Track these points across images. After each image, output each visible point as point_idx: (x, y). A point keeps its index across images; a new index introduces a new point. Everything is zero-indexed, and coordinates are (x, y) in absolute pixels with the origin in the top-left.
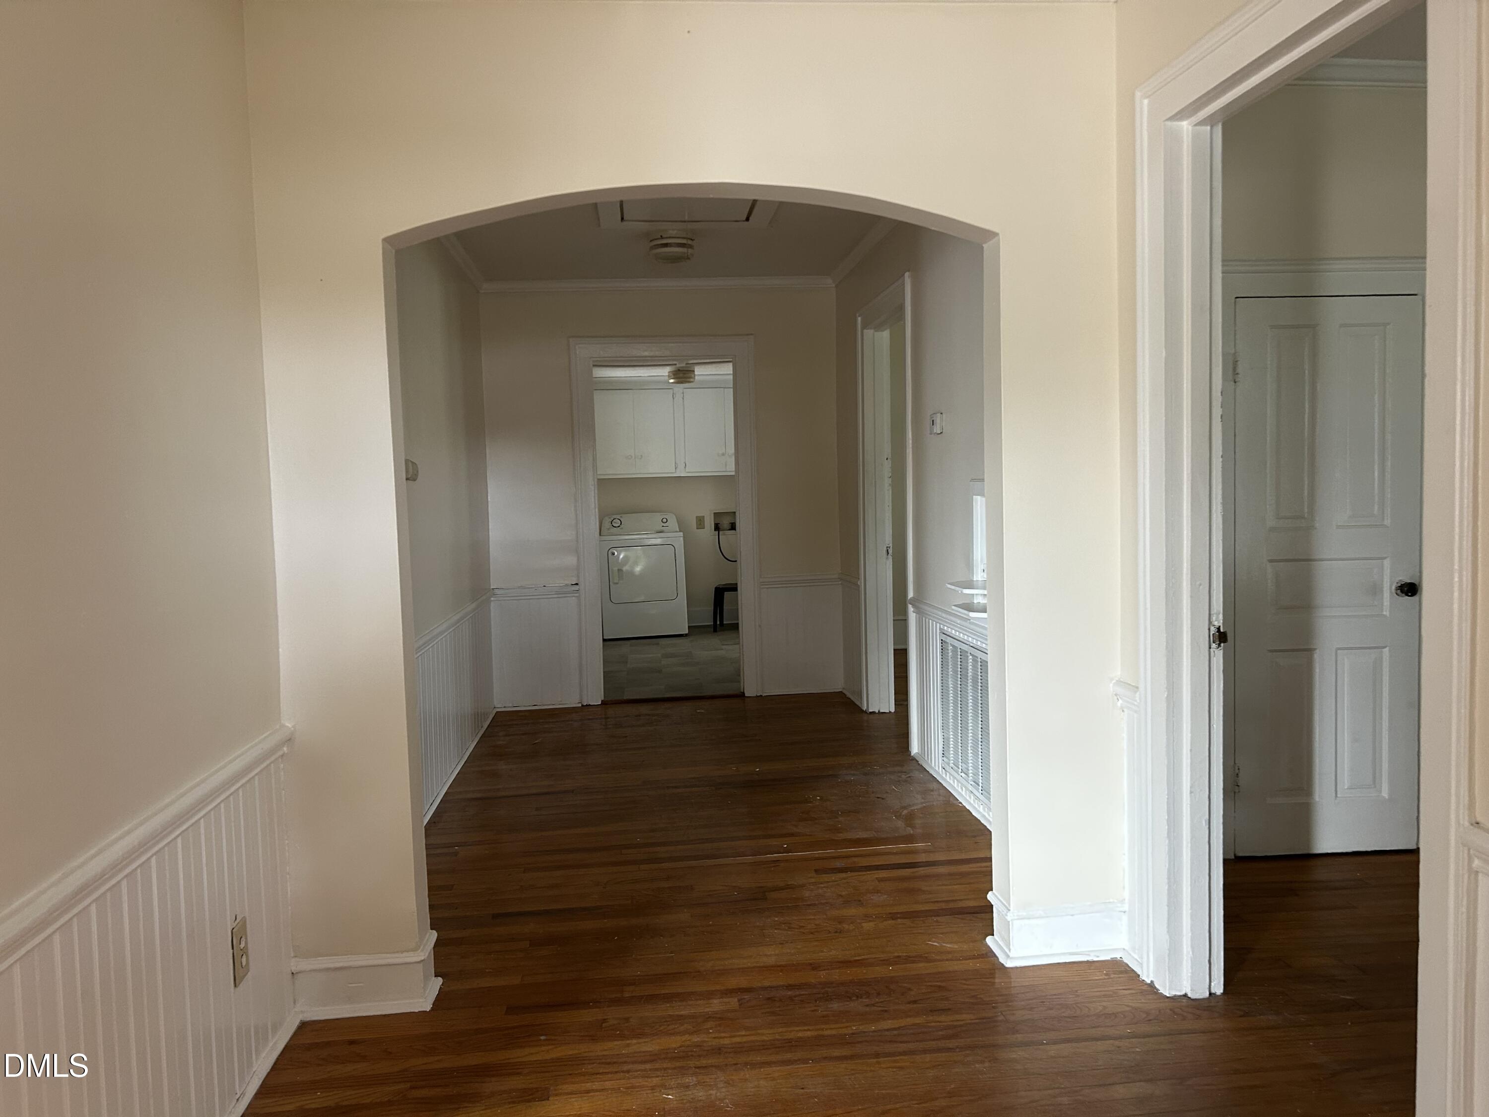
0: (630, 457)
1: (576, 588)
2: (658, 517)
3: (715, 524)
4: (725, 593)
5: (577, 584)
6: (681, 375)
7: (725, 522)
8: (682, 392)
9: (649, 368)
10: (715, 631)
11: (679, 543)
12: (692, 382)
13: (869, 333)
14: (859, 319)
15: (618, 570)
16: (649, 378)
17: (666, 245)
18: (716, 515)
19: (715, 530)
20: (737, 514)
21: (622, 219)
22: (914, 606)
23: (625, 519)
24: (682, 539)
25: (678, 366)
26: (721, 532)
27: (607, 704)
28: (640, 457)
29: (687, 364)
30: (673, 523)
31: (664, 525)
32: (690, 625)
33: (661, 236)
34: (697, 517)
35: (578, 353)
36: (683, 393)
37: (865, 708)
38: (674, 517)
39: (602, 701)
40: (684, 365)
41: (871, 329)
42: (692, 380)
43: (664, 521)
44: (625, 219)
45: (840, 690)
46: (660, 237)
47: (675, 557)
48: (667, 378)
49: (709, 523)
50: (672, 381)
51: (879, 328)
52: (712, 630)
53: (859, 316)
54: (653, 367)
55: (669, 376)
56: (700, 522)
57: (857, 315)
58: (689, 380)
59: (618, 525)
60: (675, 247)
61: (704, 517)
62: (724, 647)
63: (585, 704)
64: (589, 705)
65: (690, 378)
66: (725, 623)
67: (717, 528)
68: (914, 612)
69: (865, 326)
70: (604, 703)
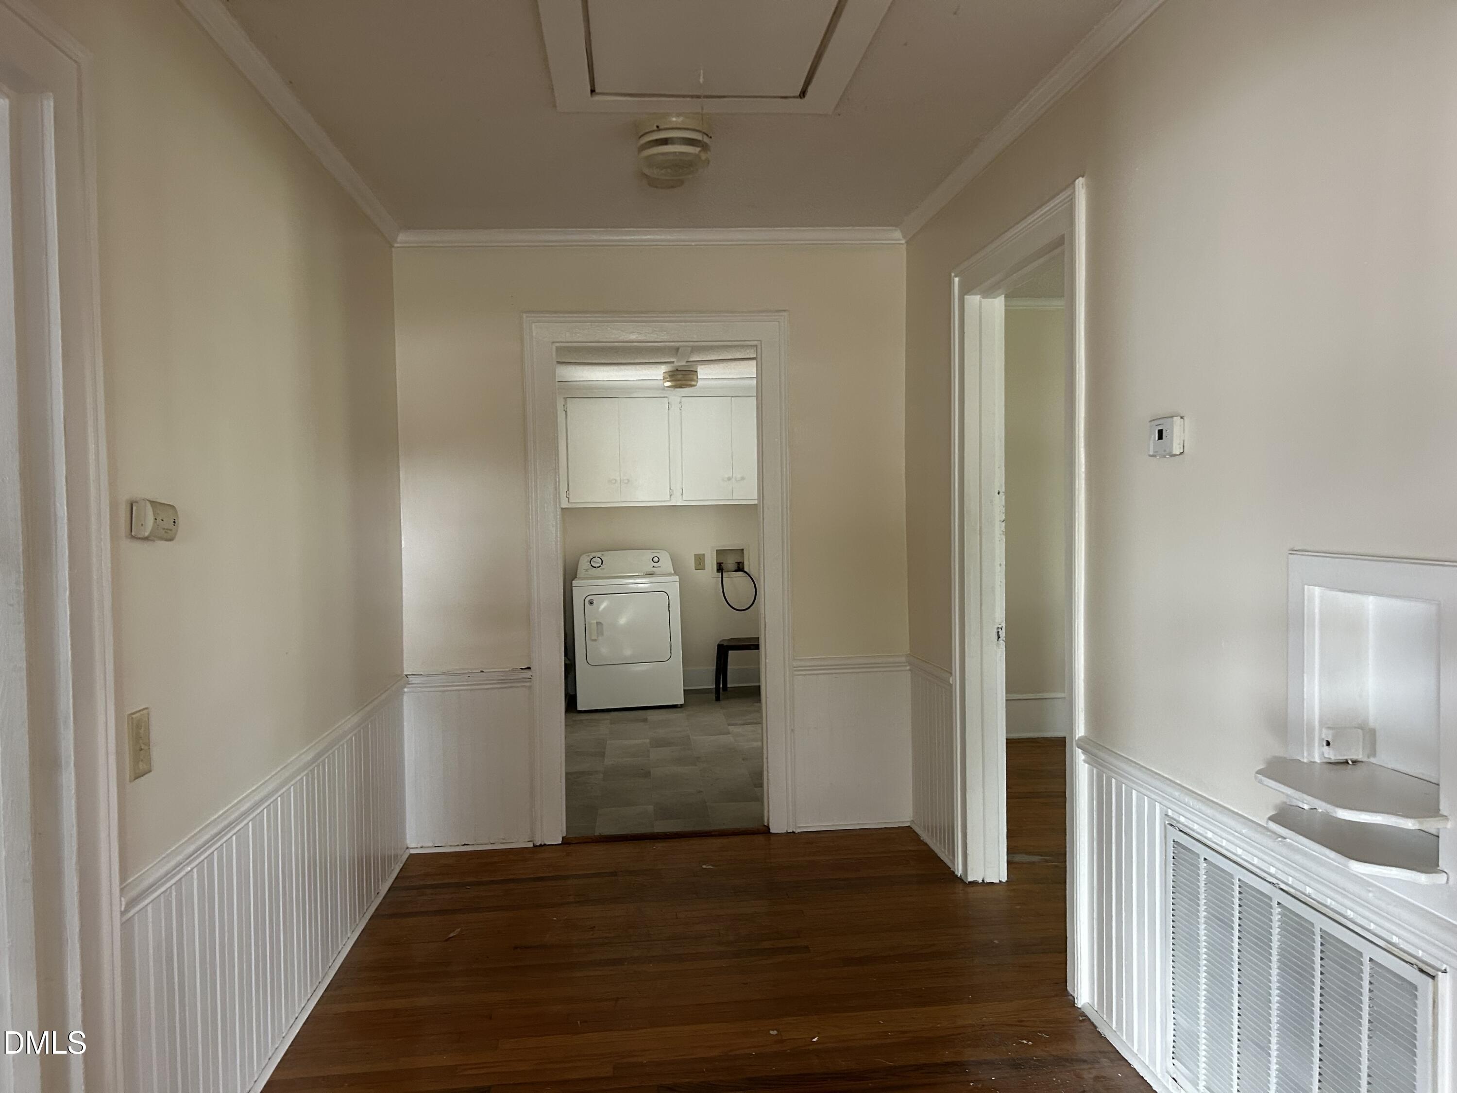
0: (614, 481)
1: (527, 674)
2: (648, 555)
3: (717, 563)
4: (730, 652)
5: (529, 668)
6: (680, 377)
7: (730, 562)
8: (679, 401)
9: (638, 367)
10: (718, 699)
11: (674, 590)
12: (691, 386)
13: (973, 300)
14: (957, 280)
15: (597, 623)
16: (640, 382)
17: (665, 142)
18: (719, 552)
19: (718, 571)
20: (745, 551)
21: (593, 91)
22: (1085, 751)
23: (608, 557)
24: (678, 584)
25: (676, 364)
26: (724, 574)
27: (569, 844)
28: (626, 481)
29: (687, 362)
30: (666, 564)
31: (656, 565)
32: (687, 688)
33: (658, 127)
34: (695, 555)
35: (534, 334)
36: (681, 403)
37: (959, 872)
38: (669, 556)
39: (563, 838)
40: (684, 363)
41: (976, 294)
42: (693, 383)
43: (656, 561)
44: (597, 90)
45: (907, 825)
46: (655, 128)
47: (669, 607)
48: (662, 382)
49: (711, 563)
50: (668, 384)
51: (988, 293)
52: (713, 696)
53: (956, 276)
54: (643, 366)
55: (664, 378)
56: (700, 561)
57: (953, 274)
58: (689, 383)
59: (598, 565)
60: (680, 144)
61: (704, 555)
62: (731, 728)
63: (538, 844)
64: (545, 845)
65: (692, 380)
66: (729, 686)
67: (720, 568)
68: (1085, 761)
69: (966, 290)
70: (566, 842)
